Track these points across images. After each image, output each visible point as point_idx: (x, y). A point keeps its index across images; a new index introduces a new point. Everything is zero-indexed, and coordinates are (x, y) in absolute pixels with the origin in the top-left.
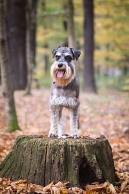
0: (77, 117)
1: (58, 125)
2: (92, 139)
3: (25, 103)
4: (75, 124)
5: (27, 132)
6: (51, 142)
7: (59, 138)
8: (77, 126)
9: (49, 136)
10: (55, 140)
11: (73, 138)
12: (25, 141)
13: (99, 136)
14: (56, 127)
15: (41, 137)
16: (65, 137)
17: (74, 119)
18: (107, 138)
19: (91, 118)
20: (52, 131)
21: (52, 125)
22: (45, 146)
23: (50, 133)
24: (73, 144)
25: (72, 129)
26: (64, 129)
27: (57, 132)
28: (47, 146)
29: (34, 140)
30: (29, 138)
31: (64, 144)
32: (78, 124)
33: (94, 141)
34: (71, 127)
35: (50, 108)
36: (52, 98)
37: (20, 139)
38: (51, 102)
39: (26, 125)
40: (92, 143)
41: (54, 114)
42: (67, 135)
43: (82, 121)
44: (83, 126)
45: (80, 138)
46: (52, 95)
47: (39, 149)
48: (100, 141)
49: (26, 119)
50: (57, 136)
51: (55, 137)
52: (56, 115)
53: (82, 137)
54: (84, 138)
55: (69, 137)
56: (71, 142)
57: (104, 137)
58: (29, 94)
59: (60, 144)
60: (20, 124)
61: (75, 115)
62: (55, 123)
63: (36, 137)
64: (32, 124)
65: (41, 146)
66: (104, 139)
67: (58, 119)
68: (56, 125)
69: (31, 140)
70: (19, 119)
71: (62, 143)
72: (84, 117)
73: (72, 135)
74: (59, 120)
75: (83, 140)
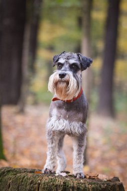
0: (83, 149)
1: (57, 158)
2: (101, 181)
3: (16, 124)
4: (79, 158)
5: (15, 164)
6: (46, 179)
7: (57, 175)
8: (82, 160)
9: (43, 172)
10: (50, 177)
11: (75, 177)
12: (10, 175)
13: (111, 177)
14: (53, 159)
15: (32, 172)
16: (64, 175)
17: (79, 151)
18: (121, 181)
19: (104, 152)
20: (48, 165)
21: (49, 157)
22: (37, 185)
23: (45, 167)
24: (75, 185)
25: (75, 166)
26: (64, 164)
27: (54, 167)
28: (39, 184)
29: (23, 175)
30: (16, 172)
31: (62, 183)
32: (85, 158)
33: (103, 184)
34: (74, 162)
35: (46, 135)
36: (50, 120)
37: (4, 173)
38: (49, 126)
39: (14, 154)
40: (100, 187)
41: (52, 143)
42: (67, 172)
43: (91, 156)
44: (92, 162)
45: (85, 177)
46: (51, 116)
47: (28, 187)
48: (112, 184)
49: (15, 146)
50: (55, 173)
51: (52, 173)
52: (54, 144)
53: (88, 177)
54: (90, 178)
55: (70, 176)
56: (72, 183)
57: (117, 179)
58: (22, 111)
59: (57, 183)
60: (6, 153)
61: (80, 146)
62: (53, 154)
63: (25, 170)
64: (22, 154)
65: (31, 184)
66: (118, 183)
67: (57, 149)
68: (54, 158)
69: (19, 175)
70: (5, 145)
71: (60, 182)
72: (94, 149)
73: (74, 173)
74: (59, 151)
75: (88, 180)
